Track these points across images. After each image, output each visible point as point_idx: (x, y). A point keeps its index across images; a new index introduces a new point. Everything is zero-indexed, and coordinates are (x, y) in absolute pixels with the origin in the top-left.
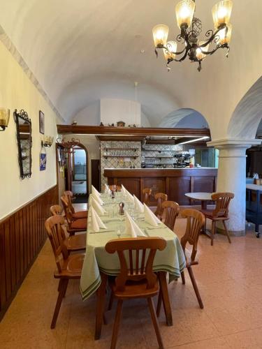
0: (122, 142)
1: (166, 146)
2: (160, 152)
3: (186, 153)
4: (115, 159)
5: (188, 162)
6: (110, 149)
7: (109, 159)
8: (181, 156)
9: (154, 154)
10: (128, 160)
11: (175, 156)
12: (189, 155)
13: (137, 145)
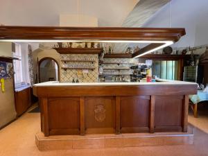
0: (80, 55)
1: (124, 60)
2: (119, 64)
3: (142, 64)
4: (74, 71)
5: (144, 73)
6: (68, 61)
7: (68, 71)
8: (137, 67)
9: (114, 67)
10: (86, 71)
11: (131, 68)
12: (145, 66)
13: (95, 57)
